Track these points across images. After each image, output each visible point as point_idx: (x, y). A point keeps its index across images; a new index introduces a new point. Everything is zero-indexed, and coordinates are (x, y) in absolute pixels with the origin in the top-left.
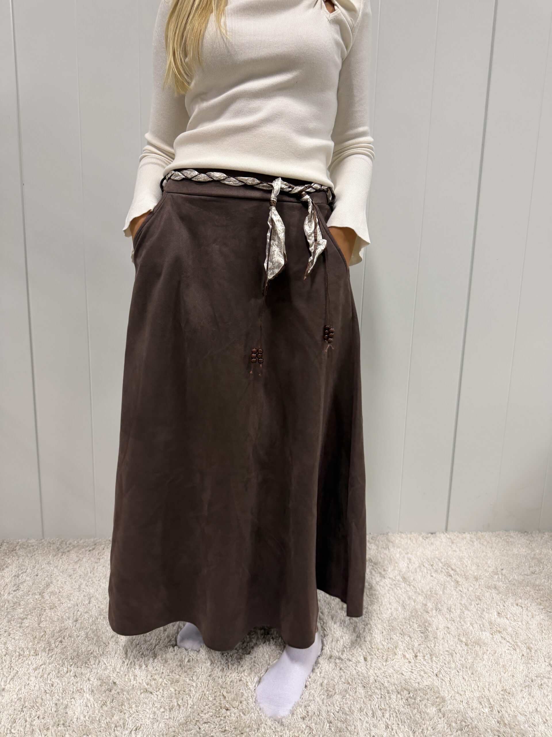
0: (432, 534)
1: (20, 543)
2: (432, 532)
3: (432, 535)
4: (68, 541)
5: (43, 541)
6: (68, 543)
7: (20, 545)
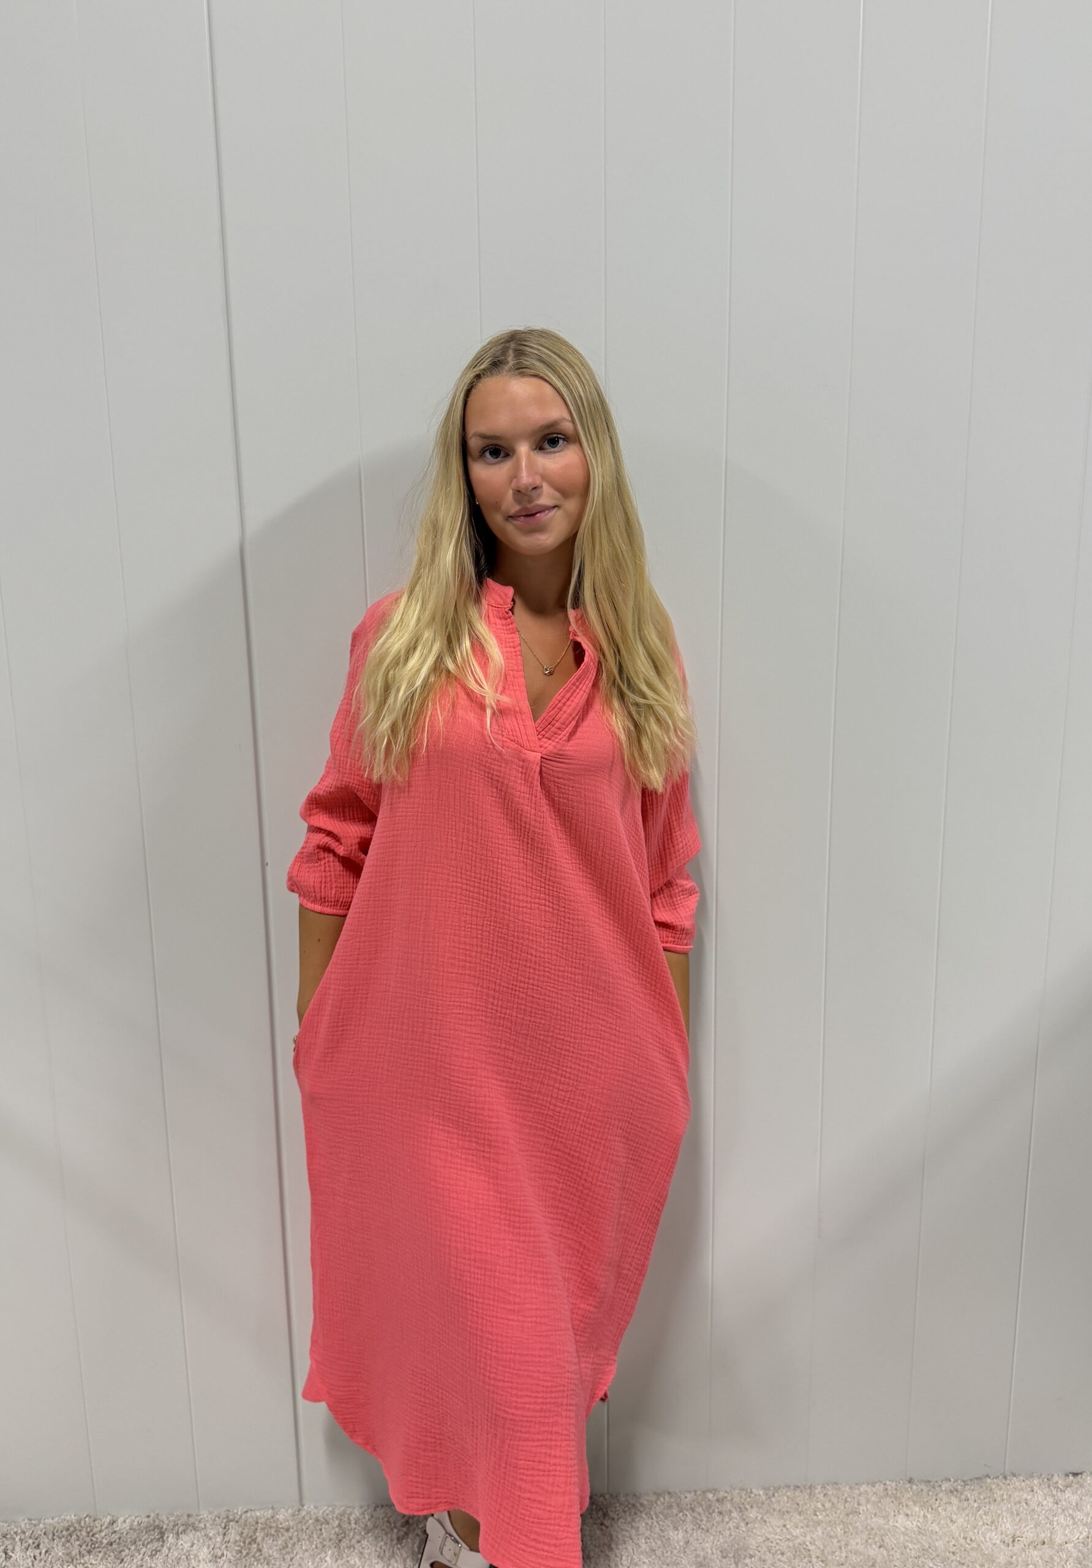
0: (1075, 1475)
1: (260, 1521)
2: (1075, 1472)
3: (1075, 1480)
4: (351, 1514)
5: (303, 1513)
6: (351, 1518)
7: (263, 1529)
